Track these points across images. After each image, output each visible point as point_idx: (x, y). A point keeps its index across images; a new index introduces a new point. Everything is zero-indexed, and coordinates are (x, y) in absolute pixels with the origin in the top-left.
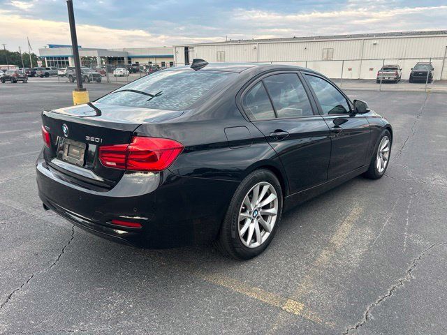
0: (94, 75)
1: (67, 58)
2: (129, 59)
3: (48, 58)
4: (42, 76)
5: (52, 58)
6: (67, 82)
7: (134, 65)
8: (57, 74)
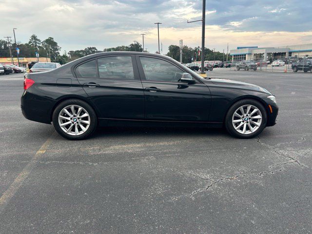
0: (252, 66)
1: (245, 55)
2: (290, 53)
3: (234, 56)
4: (227, 67)
5: (236, 56)
6: (235, 70)
7: (293, 58)
8: (235, 66)
